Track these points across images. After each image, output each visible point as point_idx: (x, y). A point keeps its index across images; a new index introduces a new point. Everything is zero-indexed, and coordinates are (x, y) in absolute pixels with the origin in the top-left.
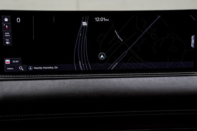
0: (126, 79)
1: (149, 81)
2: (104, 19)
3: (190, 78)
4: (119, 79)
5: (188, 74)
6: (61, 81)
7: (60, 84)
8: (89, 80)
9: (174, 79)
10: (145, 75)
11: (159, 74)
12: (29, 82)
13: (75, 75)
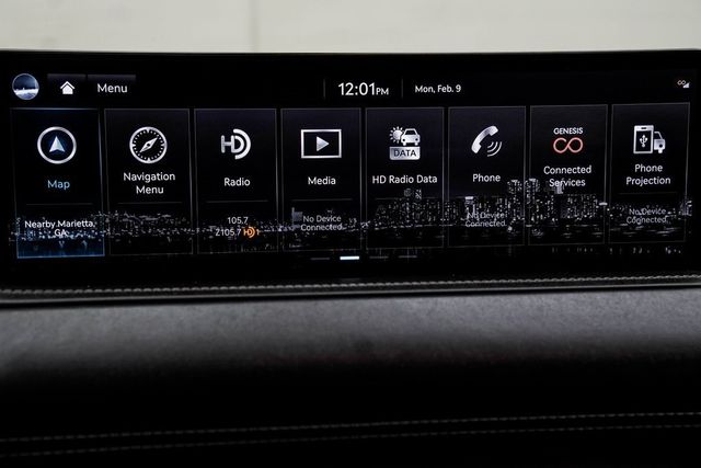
0: (456, 299)
1: (540, 309)
3: (684, 297)
4: (430, 301)
5: (678, 281)
6: (222, 308)
7: (218, 321)
8: (323, 304)
9: (629, 302)
10: (525, 284)
11: (573, 283)
12: (105, 311)
13: (269, 287)
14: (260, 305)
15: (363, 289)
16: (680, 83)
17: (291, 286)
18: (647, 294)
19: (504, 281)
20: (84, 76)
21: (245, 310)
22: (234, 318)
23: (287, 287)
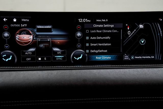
0: (105, 70)
1: (125, 72)
2: (86, 20)
3: (159, 70)
4: (99, 70)
5: (158, 66)
6: (49, 71)
7: (48, 75)
9: (146, 71)
10: (121, 67)
11: (133, 66)
12: (22, 72)
13: (61, 67)
14: (58, 71)
15: (83, 67)
16: (160, 19)
17: (66, 67)
18: (150, 69)
19: (117, 66)
20: (19, 17)
21: (55, 72)
22: (52, 74)
23: (65, 67)
